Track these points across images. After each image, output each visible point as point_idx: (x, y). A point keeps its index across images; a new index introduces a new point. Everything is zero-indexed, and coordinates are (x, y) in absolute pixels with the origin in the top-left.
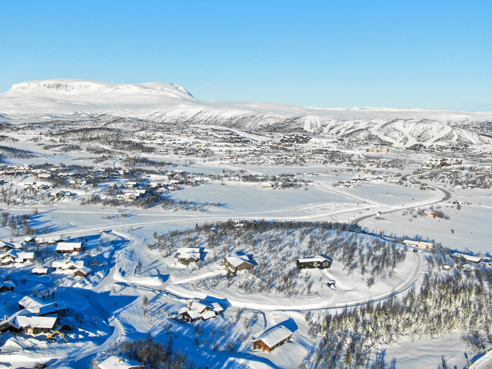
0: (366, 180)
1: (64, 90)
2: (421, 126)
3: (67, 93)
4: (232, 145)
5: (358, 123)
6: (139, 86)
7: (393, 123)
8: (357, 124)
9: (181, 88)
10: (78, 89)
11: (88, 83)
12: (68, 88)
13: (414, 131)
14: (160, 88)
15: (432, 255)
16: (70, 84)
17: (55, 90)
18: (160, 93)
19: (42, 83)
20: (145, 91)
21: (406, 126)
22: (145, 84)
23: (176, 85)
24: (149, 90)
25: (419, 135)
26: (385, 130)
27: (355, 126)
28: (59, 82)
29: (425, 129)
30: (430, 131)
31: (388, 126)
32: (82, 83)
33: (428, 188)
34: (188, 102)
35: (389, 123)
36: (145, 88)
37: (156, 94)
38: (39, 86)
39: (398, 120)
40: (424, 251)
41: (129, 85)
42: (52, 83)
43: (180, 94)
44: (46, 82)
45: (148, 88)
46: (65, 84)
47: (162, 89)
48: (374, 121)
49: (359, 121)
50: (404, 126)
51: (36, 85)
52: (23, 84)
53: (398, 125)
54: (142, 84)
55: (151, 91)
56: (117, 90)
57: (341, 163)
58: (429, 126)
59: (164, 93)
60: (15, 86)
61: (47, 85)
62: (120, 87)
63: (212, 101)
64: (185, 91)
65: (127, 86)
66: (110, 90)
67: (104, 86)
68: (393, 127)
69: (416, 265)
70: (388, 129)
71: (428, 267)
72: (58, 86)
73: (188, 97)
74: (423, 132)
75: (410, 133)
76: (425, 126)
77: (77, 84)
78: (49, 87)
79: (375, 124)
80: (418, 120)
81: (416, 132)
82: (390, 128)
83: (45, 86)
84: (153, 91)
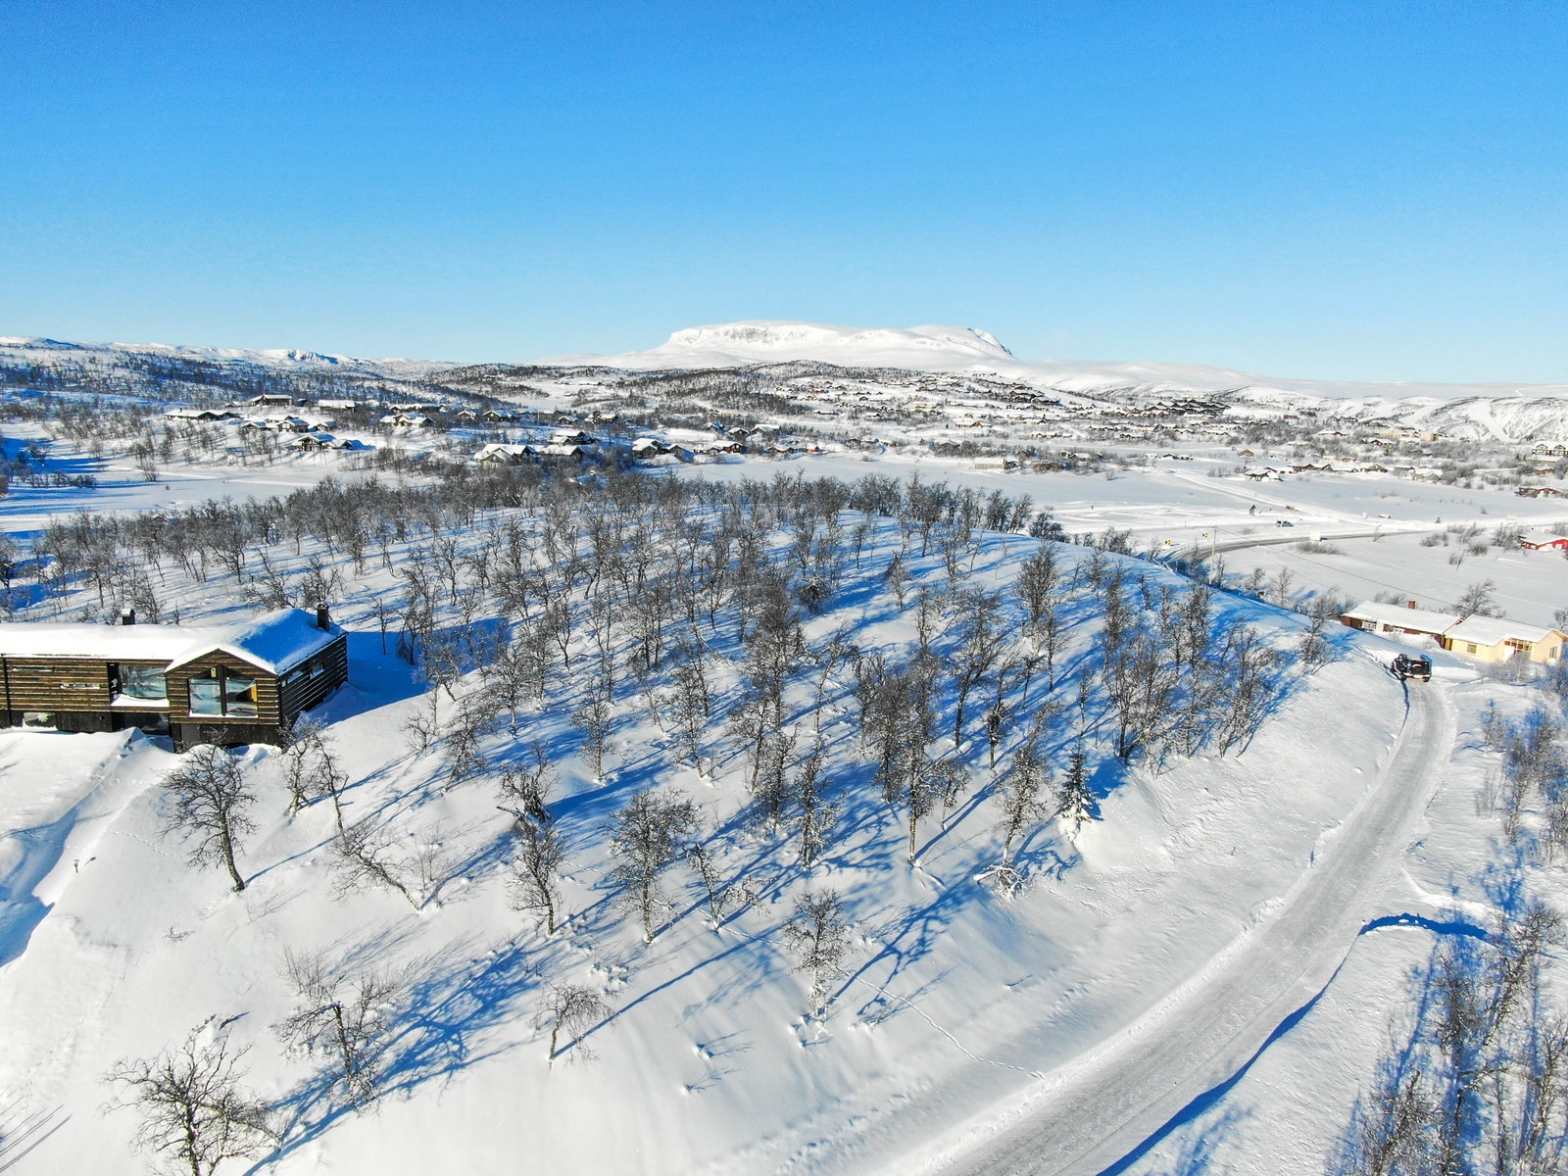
0: (1331, 470)
1: (760, 341)
2: (1537, 414)
3: (767, 347)
4: (1003, 405)
5: (1376, 404)
6: (903, 333)
7: (1464, 406)
8: (1371, 408)
9: (987, 337)
10: (786, 339)
11: (804, 328)
12: (769, 338)
13: (1517, 424)
14: (945, 336)
15: (1553, 705)
16: (771, 329)
17: (744, 340)
18: (943, 346)
19: (722, 329)
20: (913, 343)
21: (1498, 411)
22: (916, 330)
23: (978, 331)
24: (922, 339)
25: (1528, 434)
26: (1441, 420)
27: (1365, 412)
28: (752, 327)
29: (1546, 421)
30: (1560, 426)
31: (1450, 412)
32: (794, 328)
33: (1547, 491)
34: (994, 361)
35: (1452, 406)
36: (915, 336)
37: (935, 347)
38: (717, 334)
39: (1477, 398)
40: (1496, 673)
41: (882, 331)
42: (740, 328)
43: (984, 347)
44: (730, 327)
45: (920, 336)
46: (763, 329)
47: (949, 339)
48: (1414, 401)
49: (1377, 399)
50: (1492, 413)
51: (711, 332)
52: (690, 332)
53: (1478, 411)
54: (911, 330)
55: (924, 343)
56: (859, 341)
57: (1281, 443)
58: (1559, 414)
59: (951, 346)
60: (675, 336)
61: (731, 333)
62: (866, 334)
63: (1048, 361)
64: (995, 343)
65: (878, 332)
66: (846, 340)
67: (835, 332)
68: (1464, 414)
69: (1369, 795)
70: (1450, 419)
71: (1495, 822)
72: (751, 334)
73: (1001, 354)
74: (1542, 428)
75: (1507, 430)
76: (1547, 412)
77: (784, 330)
78: (733, 337)
79: (1418, 407)
80: (1530, 400)
81: (1521, 427)
82: (1453, 417)
83: (726, 334)
84: (929, 341)
